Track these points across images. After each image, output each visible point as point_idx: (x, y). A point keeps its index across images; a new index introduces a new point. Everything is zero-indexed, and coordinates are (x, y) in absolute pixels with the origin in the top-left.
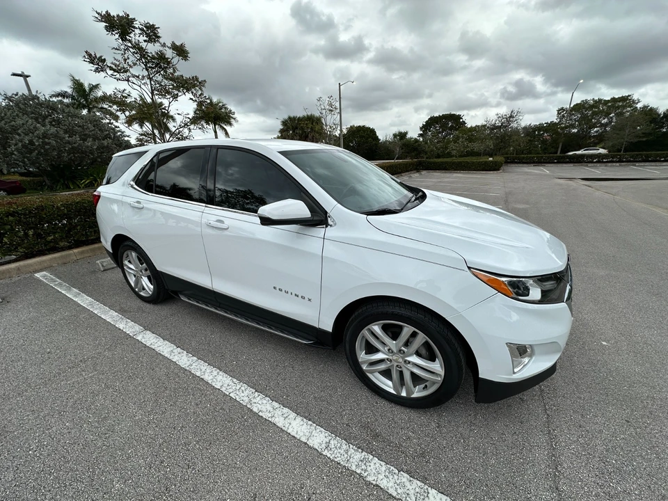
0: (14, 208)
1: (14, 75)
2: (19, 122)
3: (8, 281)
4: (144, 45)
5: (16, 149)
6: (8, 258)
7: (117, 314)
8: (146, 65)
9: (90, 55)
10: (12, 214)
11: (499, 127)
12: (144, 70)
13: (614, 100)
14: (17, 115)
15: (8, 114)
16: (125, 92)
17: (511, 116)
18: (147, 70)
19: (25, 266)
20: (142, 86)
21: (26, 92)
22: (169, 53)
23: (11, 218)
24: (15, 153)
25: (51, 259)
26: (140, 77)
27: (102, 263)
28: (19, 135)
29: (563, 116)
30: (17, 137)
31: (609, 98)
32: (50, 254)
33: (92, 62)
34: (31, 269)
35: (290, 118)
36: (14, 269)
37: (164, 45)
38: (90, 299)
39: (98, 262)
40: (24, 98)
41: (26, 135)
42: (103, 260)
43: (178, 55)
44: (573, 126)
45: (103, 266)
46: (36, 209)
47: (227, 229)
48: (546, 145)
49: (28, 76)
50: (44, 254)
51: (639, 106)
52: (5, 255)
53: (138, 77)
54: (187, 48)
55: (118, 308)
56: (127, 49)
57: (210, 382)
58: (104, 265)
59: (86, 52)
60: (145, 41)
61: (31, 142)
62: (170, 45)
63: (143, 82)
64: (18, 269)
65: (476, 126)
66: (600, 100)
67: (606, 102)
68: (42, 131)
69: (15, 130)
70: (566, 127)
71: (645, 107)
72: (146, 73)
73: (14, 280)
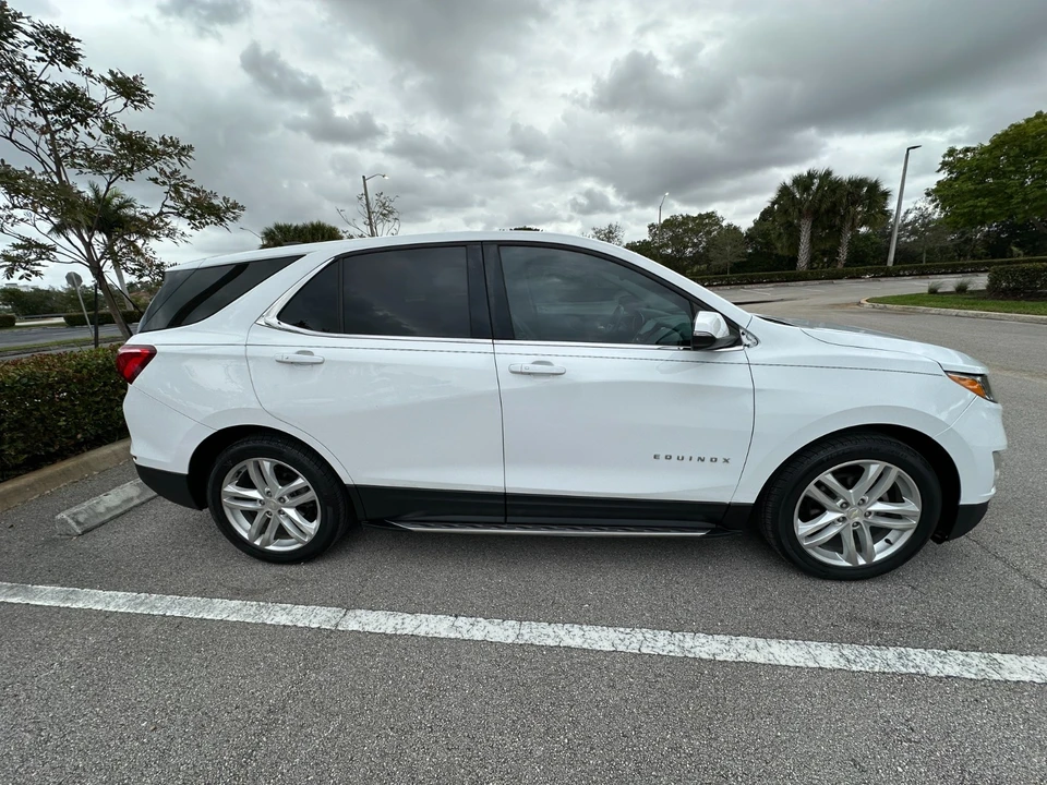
13: (700, 216)
17: (611, 232)
27: (74, 517)
29: (656, 234)
31: (695, 215)
35: (278, 227)
38: (121, 594)
39: (64, 515)
42: (74, 510)
44: (667, 246)
45: (78, 523)
51: (724, 224)
57: (585, 646)
58: (81, 518)
66: (688, 217)
67: (694, 219)
70: (661, 247)
71: (730, 225)
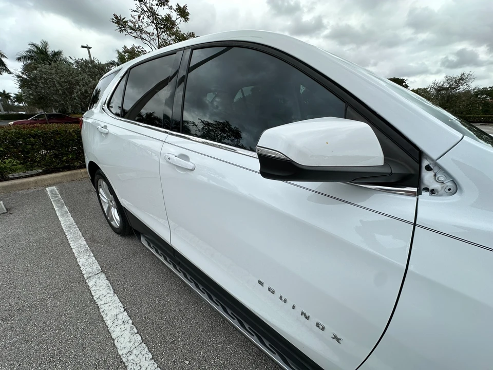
0: (35, 131)
1: (82, 47)
2: (80, 77)
3: (25, 192)
4: (155, 8)
5: (78, 96)
6: (30, 173)
7: (85, 243)
8: (156, 26)
9: (117, 18)
10: (34, 136)
11: (446, 89)
12: (155, 29)
14: (80, 73)
15: (75, 72)
16: (140, 48)
17: (461, 79)
18: (157, 30)
19: (41, 180)
20: (152, 42)
21: (88, 58)
22: (174, 15)
23: (32, 139)
24: (76, 98)
25: (63, 176)
26: (151, 34)
28: (80, 86)
30: (78, 87)
32: (64, 171)
33: (118, 23)
34: (46, 183)
36: (32, 182)
37: (171, 8)
40: (86, 62)
41: (84, 86)
43: (182, 16)
46: (52, 133)
47: (193, 170)
48: (488, 107)
49: (90, 48)
50: (59, 171)
52: (28, 170)
53: (149, 34)
54: (188, 10)
55: (89, 235)
56: (143, 12)
59: (115, 15)
60: (157, 5)
61: (86, 92)
62: (175, 7)
63: (152, 37)
64: (36, 182)
65: (418, 89)
68: (93, 84)
69: (77, 83)
72: (156, 32)
73: (31, 191)
